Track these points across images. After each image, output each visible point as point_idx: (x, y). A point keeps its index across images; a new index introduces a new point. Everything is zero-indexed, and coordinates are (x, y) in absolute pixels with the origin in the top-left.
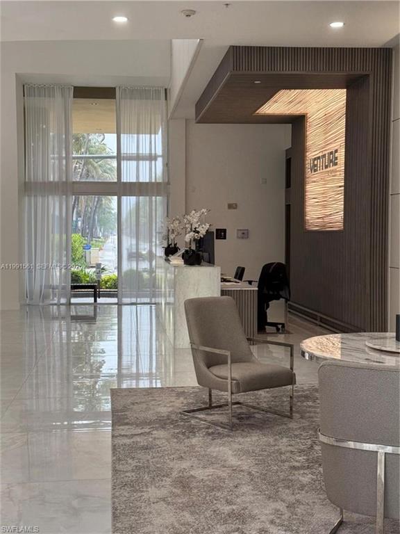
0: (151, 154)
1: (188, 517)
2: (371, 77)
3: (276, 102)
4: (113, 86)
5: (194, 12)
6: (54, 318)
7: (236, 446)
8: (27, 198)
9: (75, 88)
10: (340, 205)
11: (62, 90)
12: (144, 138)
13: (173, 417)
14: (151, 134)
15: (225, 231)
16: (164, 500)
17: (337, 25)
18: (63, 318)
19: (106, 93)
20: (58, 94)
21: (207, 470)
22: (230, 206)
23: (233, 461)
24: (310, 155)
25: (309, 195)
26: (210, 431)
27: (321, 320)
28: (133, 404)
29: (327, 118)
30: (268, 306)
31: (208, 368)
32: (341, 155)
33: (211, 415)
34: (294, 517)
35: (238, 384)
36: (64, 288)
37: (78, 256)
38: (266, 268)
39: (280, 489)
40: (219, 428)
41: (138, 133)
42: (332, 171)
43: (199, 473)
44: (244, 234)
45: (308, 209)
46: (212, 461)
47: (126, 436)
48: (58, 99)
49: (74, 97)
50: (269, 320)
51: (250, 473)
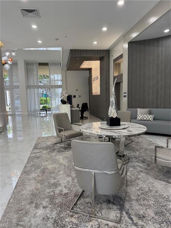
0: (57, 79)
1: (39, 186)
2: (105, 57)
3: (84, 64)
4: (48, 62)
5: (58, 39)
6: (37, 117)
7: (64, 155)
8: (28, 90)
9: (39, 63)
10: (99, 89)
11: (36, 63)
12: (56, 76)
13: (51, 146)
14: (60, 74)
15: (75, 96)
16: (35, 179)
17: (95, 43)
18: (39, 117)
19: (46, 64)
20: (35, 64)
21: (52, 165)
22: (76, 90)
23: (61, 161)
24: (93, 77)
25: (93, 87)
26: (59, 150)
27: (96, 116)
28: (42, 142)
29: (96, 68)
30: (84, 113)
31: (59, 132)
32: (99, 77)
33: (61, 144)
34: (73, 184)
35: (66, 137)
36: (39, 110)
37: (49, 102)
38: (83, 104)
39: (72, 172)
40: (62, 149)
41: (54, 74)
42: (98, 81)
43: (50, 167)
44: (80, 96)
45: (93, 90)
46: (55, 161)
47: (34, 153)
48: (35, 66)
49: (39, 65)
50: (84, 116)
51: (65, 166)
